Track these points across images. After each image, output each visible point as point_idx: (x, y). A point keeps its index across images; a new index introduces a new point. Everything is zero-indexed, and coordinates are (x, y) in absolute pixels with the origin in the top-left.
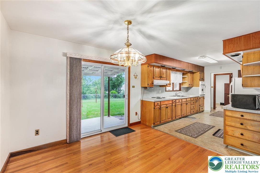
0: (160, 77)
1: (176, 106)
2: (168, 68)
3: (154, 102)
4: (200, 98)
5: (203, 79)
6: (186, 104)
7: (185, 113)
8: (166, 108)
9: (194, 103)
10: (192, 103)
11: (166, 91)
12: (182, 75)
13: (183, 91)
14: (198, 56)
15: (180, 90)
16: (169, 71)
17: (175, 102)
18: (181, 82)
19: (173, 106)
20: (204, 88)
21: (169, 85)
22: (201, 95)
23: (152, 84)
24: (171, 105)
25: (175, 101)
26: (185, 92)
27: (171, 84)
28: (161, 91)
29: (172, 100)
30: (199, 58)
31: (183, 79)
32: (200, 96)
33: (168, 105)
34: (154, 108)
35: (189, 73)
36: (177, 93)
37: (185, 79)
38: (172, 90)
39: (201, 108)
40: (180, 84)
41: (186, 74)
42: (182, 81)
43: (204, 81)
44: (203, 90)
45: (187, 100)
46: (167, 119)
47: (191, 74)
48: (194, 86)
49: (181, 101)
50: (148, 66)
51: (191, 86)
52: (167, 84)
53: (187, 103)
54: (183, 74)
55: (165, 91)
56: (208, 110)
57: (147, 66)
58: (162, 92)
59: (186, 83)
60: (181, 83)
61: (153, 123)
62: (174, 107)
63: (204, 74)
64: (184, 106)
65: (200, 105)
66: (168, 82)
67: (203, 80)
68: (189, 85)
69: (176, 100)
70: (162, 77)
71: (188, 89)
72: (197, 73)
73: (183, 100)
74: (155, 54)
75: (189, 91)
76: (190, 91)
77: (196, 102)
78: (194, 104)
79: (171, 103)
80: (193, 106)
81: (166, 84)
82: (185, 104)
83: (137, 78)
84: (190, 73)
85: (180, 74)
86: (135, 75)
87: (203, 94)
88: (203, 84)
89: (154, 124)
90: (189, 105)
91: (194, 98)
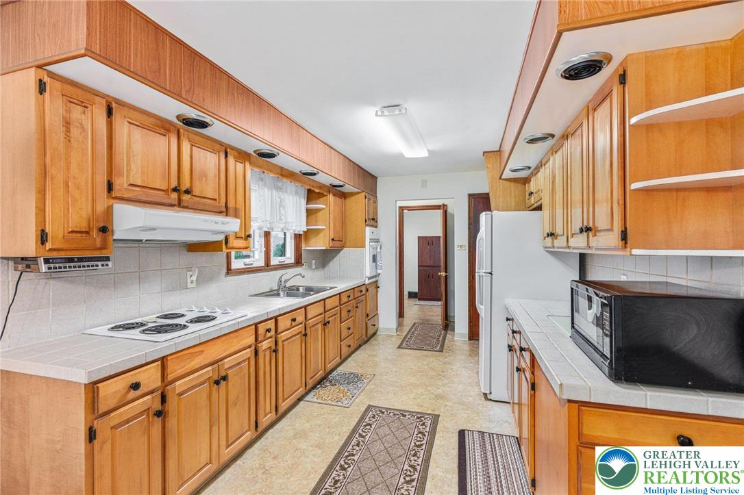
0: (175, 190)
1: (276, 351)
2: (233, 148)
3: (93, 386)
4: (367, 290)
5: (373, 219)
6: (325, 325)
7: (320, 365)
8: (217, 383)
9: (349, 311)
10: (344, 313)
11: (229, 271)
12: (304, 201)
13: (310, 267)
14: (374, 105)
15: (298, 262)
16: (240, 166)
17: (273, 333)
18: (302, 227)
19: (261, 354)
20: (379, 250)
21: (241, 243)
22: (369, 278)
23: (95, 234)
24: (249, 353)
25: (271, 324)
26: (316, 268)
28: (194, 278)
29: (256, 325)
30: (379, 113)
31: (310, 218)
32: (366, 283)
33: (228, 362)
34: (91, 437)
35: (331, 195)
36: (283, 279)
37: (316, 217)
38: (262, 263)
39: (370, 323)
40: (298, 237)
41: (320, 195)
42: (307, 225)
43: (376, 227)
44: (374, 259)
45: (328, 307)
46: (223, 443)
47: (337, 198)
48: (348, 244)
49: (300, 318)
51: (337, 244)
52: (231, 240)
53: (327, 320)
54: (311, 196)
55: (226, 270)
56: (391, 327)
58: (203, 280)
59: (321, 235)
60: (300, 235)
62: (264, 358)
63: (375, 202)
64: (317, 334)
65: (368, 315)
66: (232, 225)
67: (375, 224)
68: (333, 240)
69: (276, 318)
70: (188, 192)
71: (325, 258)
72: (357, 196)
73: (312, 312)
75: (331, 264)
76: (335, 264)
77: (357, 307)
78: (351, 314)
79: (251, 340)
80: (346, 326)
81: (221, 238)
82: (320, 326)
84: (334, 195)
85: (296, 193)
87: (375, 274)
88: (375, 237)
90: (333, 328)
91: (350, 293)
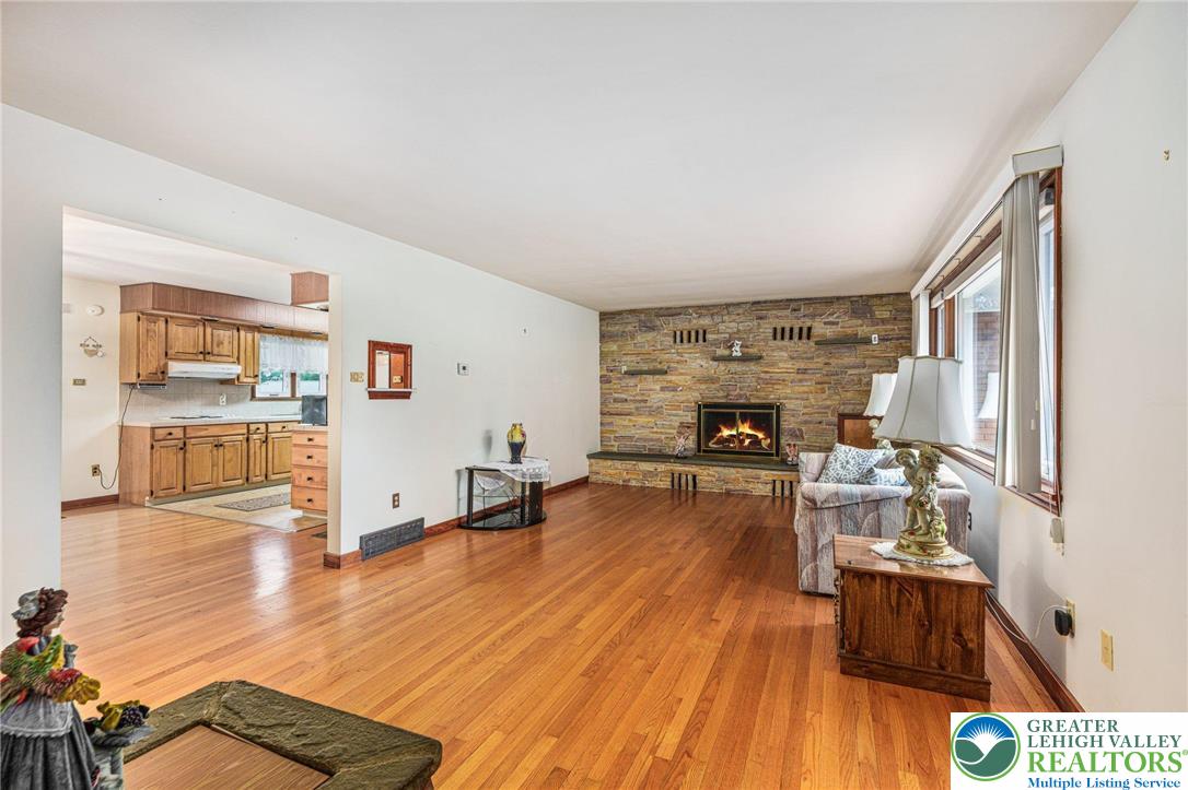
0: (202, 353)
1: (270, 442)
2: (241, 325)
3: (153, 429)
8: (217, 446)
11: (256, 399)
16: (249, 335)
17: (263, 431)
19: (252, 441)
21: (250, 380)
23: (159, 374)
24: (241, 437)
25: (262, 426)
27: (257, 376)
28: (224, 400)
29: (248, 424)
33: (225, 438)
34: (152, 447)
38: (289, 395)
46: (221, 479)
50: (139, 319)
52: (242, 378)
55: (249, 397)
57: (136, 318)
58: (233, 401)
61: (149, 493)
62: (256, 444)
70: (210, 354)
74: (154, 284)
79: (244, 432)
83: (100, 354)
86: (91, 343)
89: (152, 493)
